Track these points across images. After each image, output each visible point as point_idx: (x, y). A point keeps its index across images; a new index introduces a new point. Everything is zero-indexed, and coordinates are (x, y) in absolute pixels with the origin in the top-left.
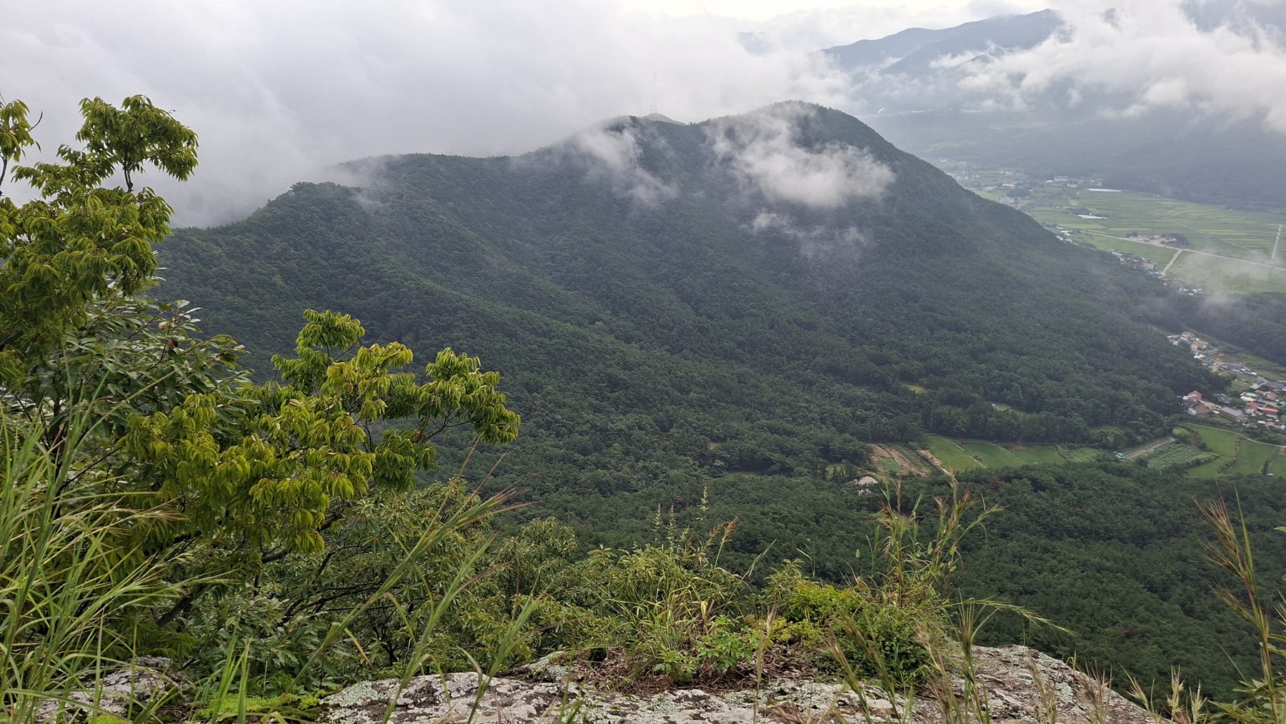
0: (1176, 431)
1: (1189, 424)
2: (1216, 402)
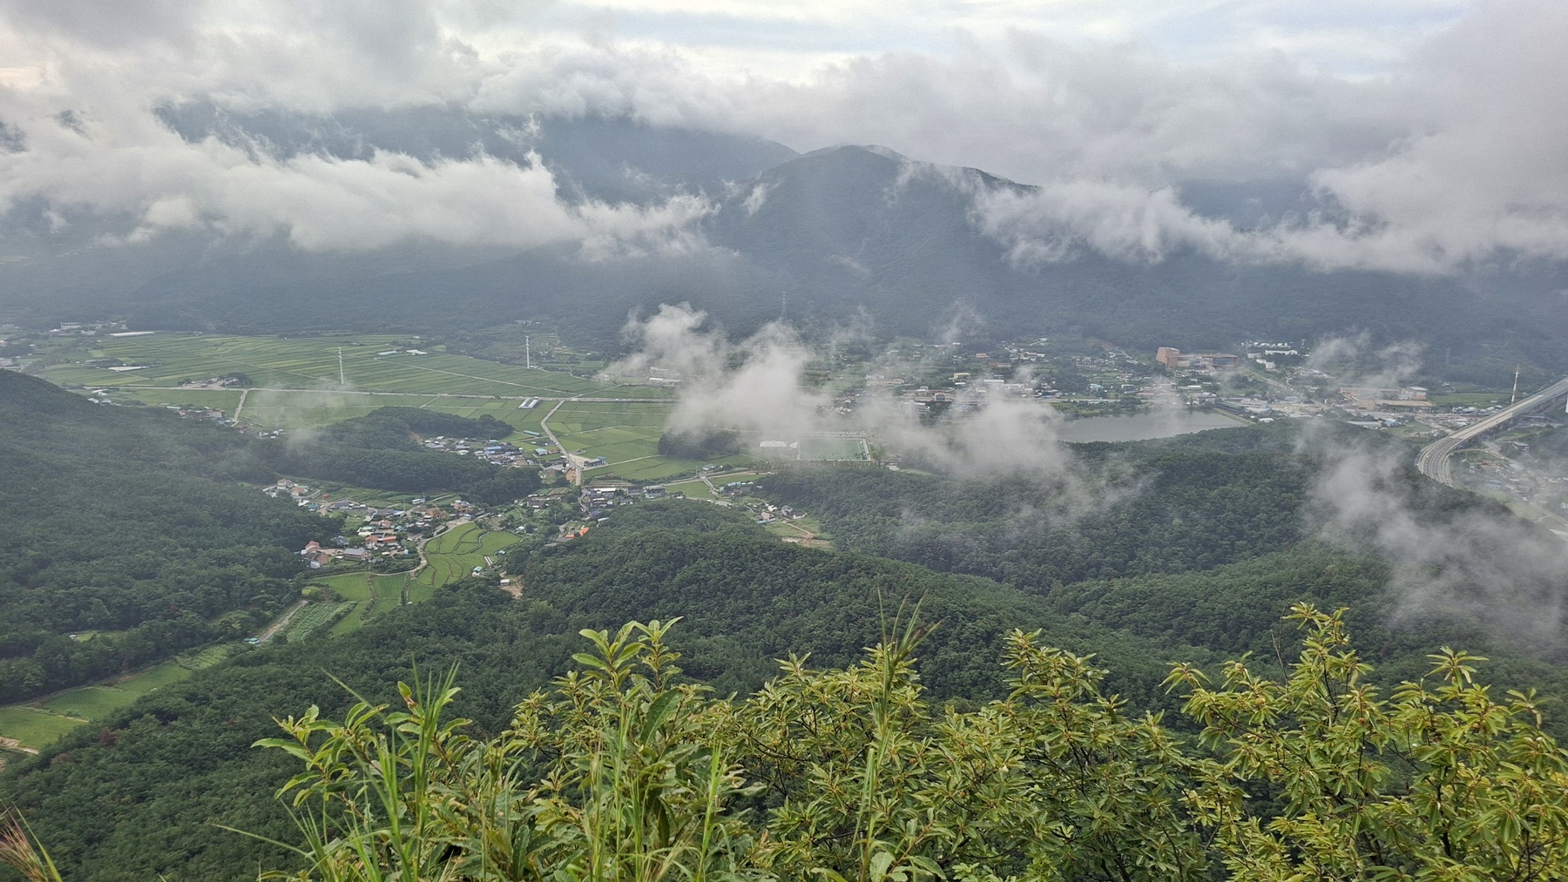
0: (306, 592)
1: (317, 580)
2: (336, 547)
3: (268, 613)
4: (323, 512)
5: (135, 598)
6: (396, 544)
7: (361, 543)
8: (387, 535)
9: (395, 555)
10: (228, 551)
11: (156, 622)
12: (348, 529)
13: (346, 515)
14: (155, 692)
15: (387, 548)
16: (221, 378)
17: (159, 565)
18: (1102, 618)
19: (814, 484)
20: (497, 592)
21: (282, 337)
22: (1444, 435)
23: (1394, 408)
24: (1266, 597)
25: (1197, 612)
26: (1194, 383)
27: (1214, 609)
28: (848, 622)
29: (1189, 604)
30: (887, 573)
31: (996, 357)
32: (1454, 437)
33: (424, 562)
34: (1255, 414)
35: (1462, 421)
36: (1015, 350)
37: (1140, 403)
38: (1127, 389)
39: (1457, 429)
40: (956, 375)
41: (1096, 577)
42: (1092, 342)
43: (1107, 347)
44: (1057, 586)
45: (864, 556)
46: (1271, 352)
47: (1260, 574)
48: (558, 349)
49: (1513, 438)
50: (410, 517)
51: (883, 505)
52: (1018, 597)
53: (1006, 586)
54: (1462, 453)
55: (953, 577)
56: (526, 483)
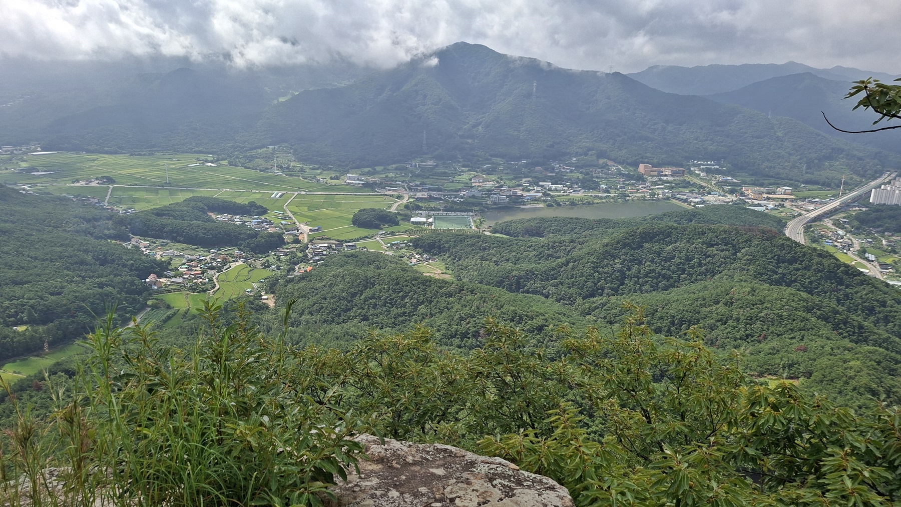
0: (149, 303)
1: (155, 296)
2: (166, 277)
3: (127, 315)
4: (158, 257)
5: (50, 306)
6: (201, 276)
7: (181, 275)
8: (196, 270)
9: (201, 282)
10: (103, 280)
11: (63, 320)
12: (173, 267)
13: (171, 259)
14: (64, 360)
15: (196, 278)
16: (97, 179)
17: (62, 287)
18: (605, 318)
19: (442, 242)
20: (260, 303)
21: (132, 155)
22: (800, 215)
23: (773, 199)
24: (698, 306)
25: (658, 314)
26: (660, 185)
27: (667, 313)
28: (461, 320)
29: (654, 310)
30: (483, 293)
31: (547, 170)
32: (806, 216)
33: (217, 287)
34: (694, 202)
35: (811, 207)
36: (558, 165)
37: (629, 196)
38: (621, 188)
39: (808, 211)
40: (524, 180)
41: (601, 295)
42: (601, 161)
43: (610, 163)
44: (579, 301)
45: (470, 283)
46: (704, 167)
47: (694, 293)
48: (292, 164)
49: (839, 216)
50: (209, 260)
51: (481, 254)
52: (557, 306)
53: (550, 300)
54: (811, 225)
55: (520, 296)
56: (275, 242)
